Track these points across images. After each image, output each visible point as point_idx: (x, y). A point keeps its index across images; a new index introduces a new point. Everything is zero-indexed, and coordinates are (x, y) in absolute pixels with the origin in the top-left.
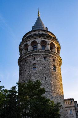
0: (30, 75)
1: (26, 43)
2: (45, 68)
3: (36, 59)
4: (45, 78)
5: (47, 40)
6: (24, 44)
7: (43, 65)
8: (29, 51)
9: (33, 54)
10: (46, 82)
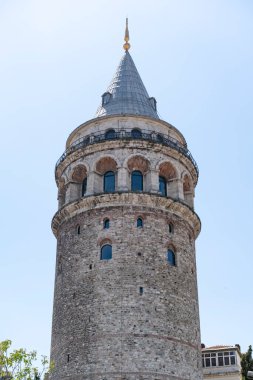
0: (91, 279)
1: (79, 163)
2: (139, 254)
3: (111, 223)
4: (138, 291)
5: (149, 156)
6: (73, 166)
7: (134, 246)
8: (87, 194)
9: (102, 205)
10: (142, 302)
